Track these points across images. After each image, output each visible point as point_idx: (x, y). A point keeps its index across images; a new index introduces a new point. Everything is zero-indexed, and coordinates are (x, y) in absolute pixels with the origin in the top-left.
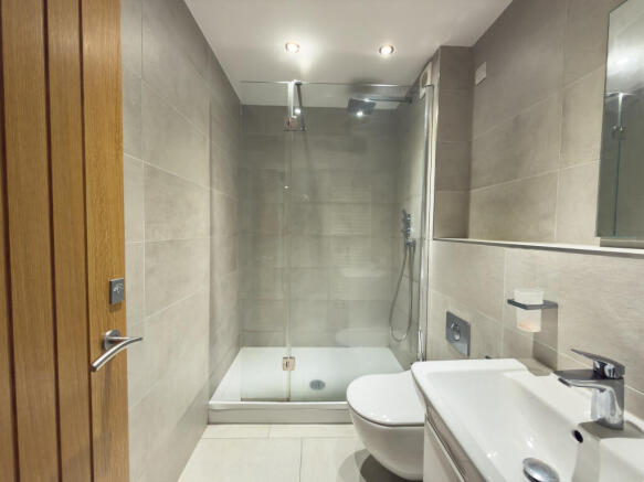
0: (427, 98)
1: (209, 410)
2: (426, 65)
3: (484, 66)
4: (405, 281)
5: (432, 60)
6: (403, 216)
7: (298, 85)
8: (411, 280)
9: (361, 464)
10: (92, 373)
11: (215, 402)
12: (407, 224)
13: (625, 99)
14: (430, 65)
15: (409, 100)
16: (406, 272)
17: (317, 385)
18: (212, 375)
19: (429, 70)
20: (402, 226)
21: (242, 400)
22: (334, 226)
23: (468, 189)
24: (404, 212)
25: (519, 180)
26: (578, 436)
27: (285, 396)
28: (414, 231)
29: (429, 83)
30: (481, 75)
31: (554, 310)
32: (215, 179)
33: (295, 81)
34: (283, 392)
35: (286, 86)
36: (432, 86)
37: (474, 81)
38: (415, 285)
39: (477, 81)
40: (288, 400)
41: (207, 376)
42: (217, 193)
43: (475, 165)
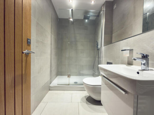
0: (102, 15)
1: (50, 87)
2: (102, 6)
3: (116, 5)
4: (97, 59)
5: (104, 5)
6: (97, 43)
7: (72, 10)
8: (98, 58)
9: (86, 98)
10: (23, 54)
11: (51, 85)
12: (98, 45)
13: (149, 14)
14: (103, 6)
15: (98, 16)
16: (97, 57)
17: (76, 83)
18: (50, 79)
19: (103, 7)
20: (96, 46)
21: (58, 85)
22: (80, 47)
23: (112, 34)
24: (97, 42)
25: (124, 28)
26: (138, 73)
27: (68, 84)
28: (99, 46)
29: (103, 10)
30: (115, 7)
31: (132, 51)
32: (52, 32)
33: (71, 9)
34: (68, 83)
35: (69, 10)
36: (103, 11)
37: (113, 8)
38: (99, 59)
39: (114, 9)
40: (69, 85)
41: (49, 79)
42: (53, 36)
43: (114, 28)
